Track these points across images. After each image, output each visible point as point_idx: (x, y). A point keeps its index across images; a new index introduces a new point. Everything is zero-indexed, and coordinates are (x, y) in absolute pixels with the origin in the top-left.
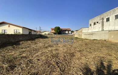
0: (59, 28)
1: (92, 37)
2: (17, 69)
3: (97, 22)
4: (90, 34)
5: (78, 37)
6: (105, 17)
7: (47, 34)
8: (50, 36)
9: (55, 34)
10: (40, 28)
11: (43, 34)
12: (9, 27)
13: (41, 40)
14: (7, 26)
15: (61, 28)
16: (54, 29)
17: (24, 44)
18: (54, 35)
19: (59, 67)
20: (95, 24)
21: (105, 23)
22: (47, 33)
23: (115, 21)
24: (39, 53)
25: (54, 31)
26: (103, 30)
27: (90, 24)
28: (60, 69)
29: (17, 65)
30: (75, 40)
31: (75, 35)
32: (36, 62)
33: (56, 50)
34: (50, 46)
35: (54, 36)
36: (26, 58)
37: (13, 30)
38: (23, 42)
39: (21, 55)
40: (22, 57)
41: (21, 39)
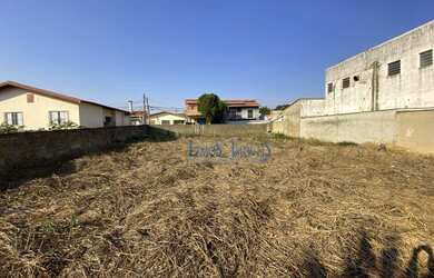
0: (214, 100)
1: (337, 135)
2: (73, 273)
3: (356, 79)
4: (328, 122)
5: (286, 133)
6: (385, 60)
7: (172, 123)
8: (182, 131)
9: (200, 120)
10: (145, 100)
11: (158, 122)
12: (31, 100)
13: (151, 147)
14: (24, 97)
15: (222, 98)
16: (198, 105)
17: (91, 167)
18: (197, 128)
19: (215, 260)
20: (346, 83)
21: (385, 80)
22: (171, 119)
23: (420, 73)
24: (146, 205)
25: (195, 112)
26: (375, 108)
27: (330, 85)
28: (221, 270)
29: (71, 257)
30: (276, 145)
31: (274, 125)
32: (136, 244)
33: (206, 190)
34: (183, 175)
35: (197, 131)
36: (100, 225)
37: (48, 115)
38: (86, 159)
39: (81, 213)
40: (86, 224)
41: (76, 146)
